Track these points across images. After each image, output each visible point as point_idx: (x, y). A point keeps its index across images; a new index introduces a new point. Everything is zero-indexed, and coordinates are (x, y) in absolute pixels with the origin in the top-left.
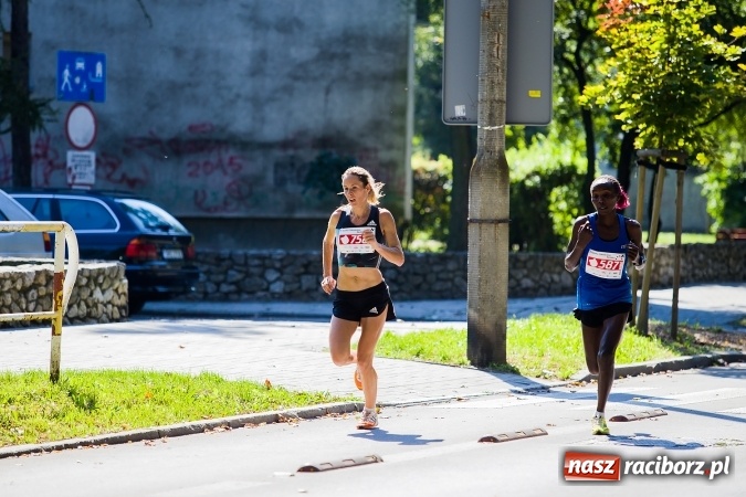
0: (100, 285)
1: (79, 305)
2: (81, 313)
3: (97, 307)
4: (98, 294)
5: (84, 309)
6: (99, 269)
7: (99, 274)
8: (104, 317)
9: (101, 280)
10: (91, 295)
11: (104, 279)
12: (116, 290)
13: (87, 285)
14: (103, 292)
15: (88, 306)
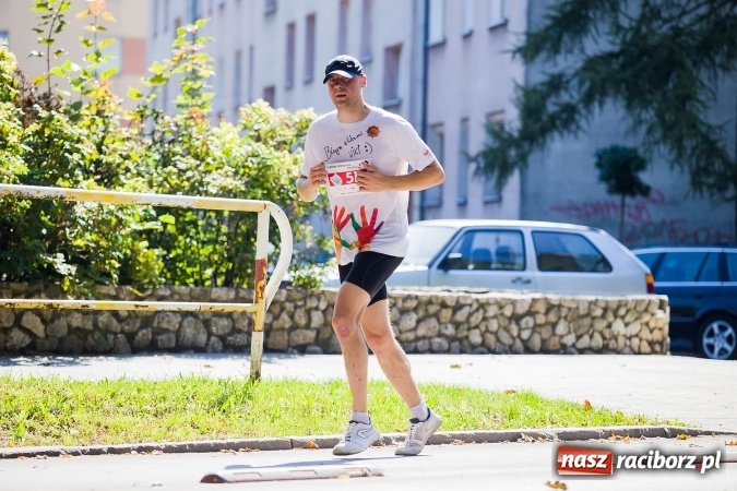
0: (623, 317)
1: (591, 337)
2: (594, 344)
3: (617, 340)
4: (618, 326)
5: (598, 341)
6: (620, 301)
7: (619, 307)
8: (627, 350)
9: (622, 312)
10: (609, 326)
11: (628, 311)
12: (647, 324)
13: (603, 316)
14: (627, 325)
15: (604, 338)
